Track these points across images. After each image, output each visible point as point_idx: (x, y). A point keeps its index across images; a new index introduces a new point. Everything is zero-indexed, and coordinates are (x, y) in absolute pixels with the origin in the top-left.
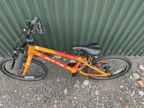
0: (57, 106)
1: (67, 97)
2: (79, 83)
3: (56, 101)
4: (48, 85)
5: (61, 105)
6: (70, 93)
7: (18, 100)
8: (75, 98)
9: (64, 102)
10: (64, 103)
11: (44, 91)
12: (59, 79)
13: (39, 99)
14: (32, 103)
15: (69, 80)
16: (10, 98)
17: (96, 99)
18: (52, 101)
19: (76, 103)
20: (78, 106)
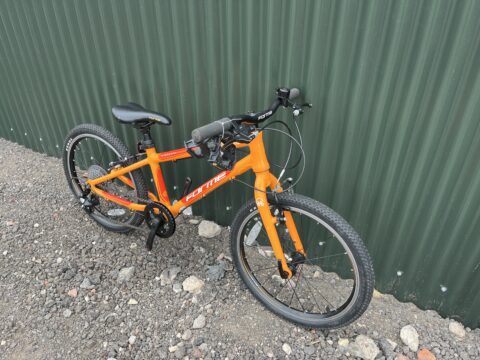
0: (75, 295)
1: (115, 289)
2: (173, 277)
3: (85, 284)
4: (104, 245)
5: (87, 299)
6: (130, 285)
7: (25, 241)
8: (132, 302)
9: (99, 296)
10: (96, 299)
11: (83, 252)
12: (138, 245)
13: (59, 260)
14: (39, 261)
15: (159, 259)
16: (15, 229)
17: (179, 335)
18: (78, 277)
19: (124, 315)
20: (122, 324)
